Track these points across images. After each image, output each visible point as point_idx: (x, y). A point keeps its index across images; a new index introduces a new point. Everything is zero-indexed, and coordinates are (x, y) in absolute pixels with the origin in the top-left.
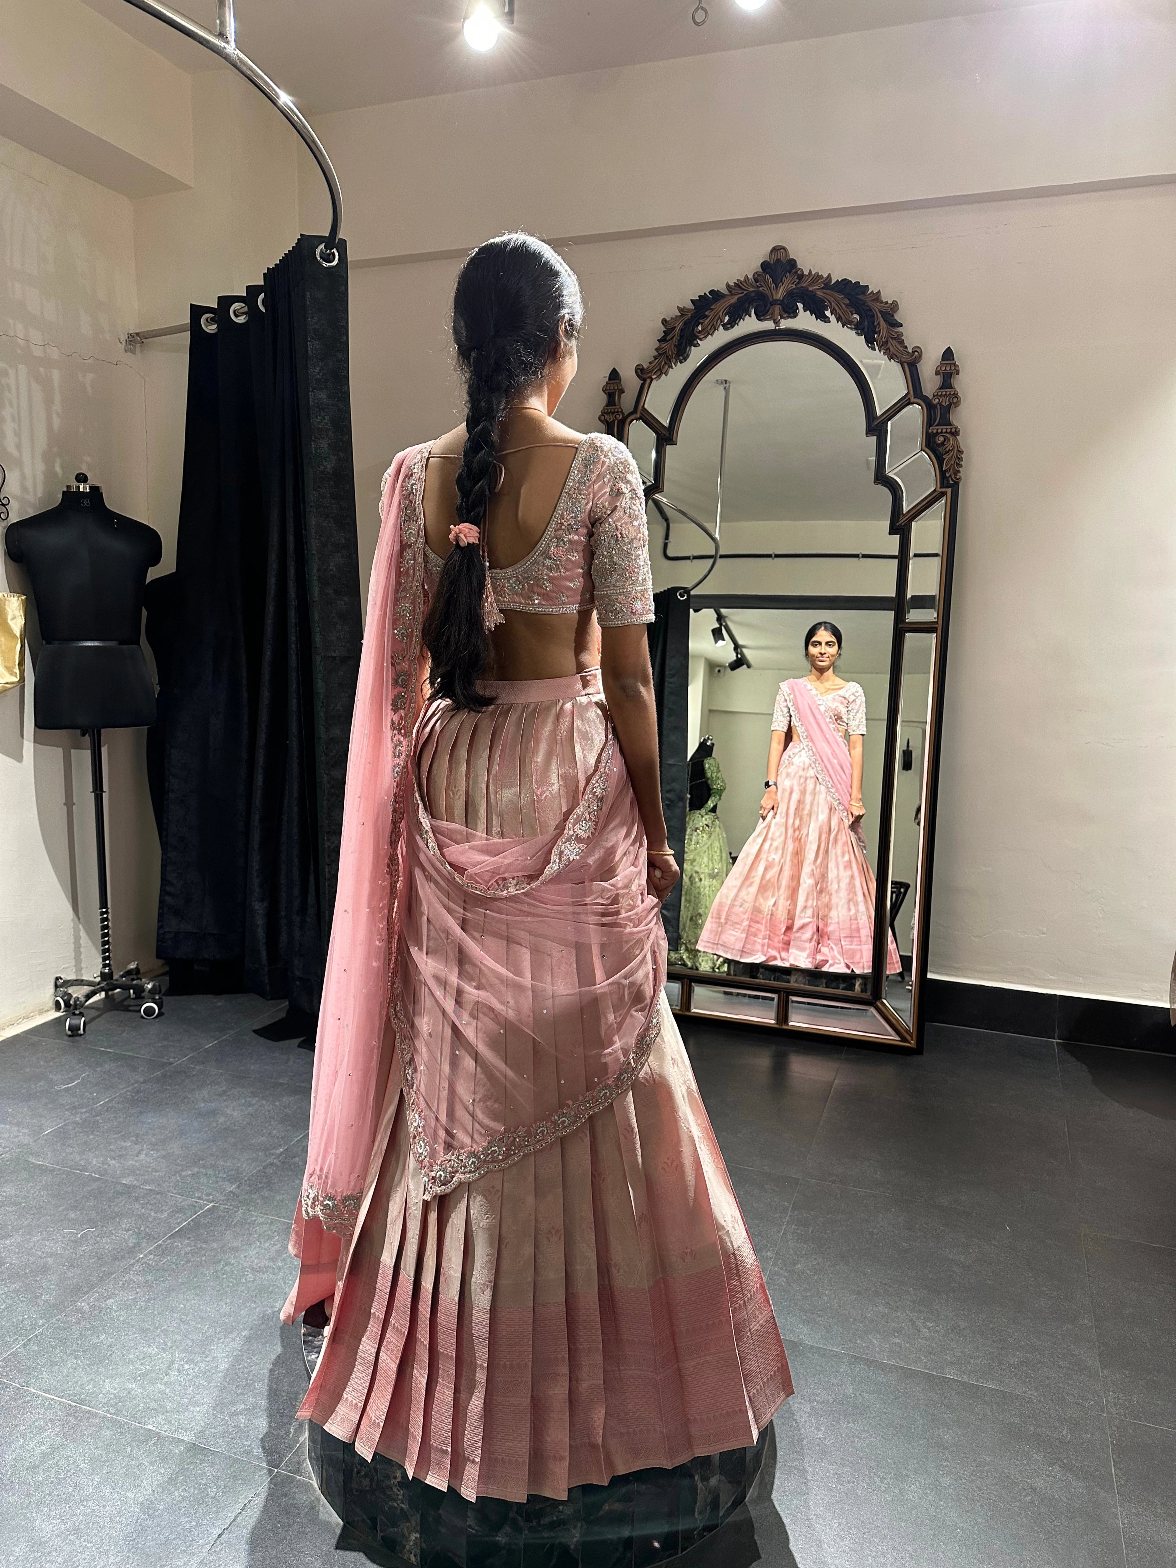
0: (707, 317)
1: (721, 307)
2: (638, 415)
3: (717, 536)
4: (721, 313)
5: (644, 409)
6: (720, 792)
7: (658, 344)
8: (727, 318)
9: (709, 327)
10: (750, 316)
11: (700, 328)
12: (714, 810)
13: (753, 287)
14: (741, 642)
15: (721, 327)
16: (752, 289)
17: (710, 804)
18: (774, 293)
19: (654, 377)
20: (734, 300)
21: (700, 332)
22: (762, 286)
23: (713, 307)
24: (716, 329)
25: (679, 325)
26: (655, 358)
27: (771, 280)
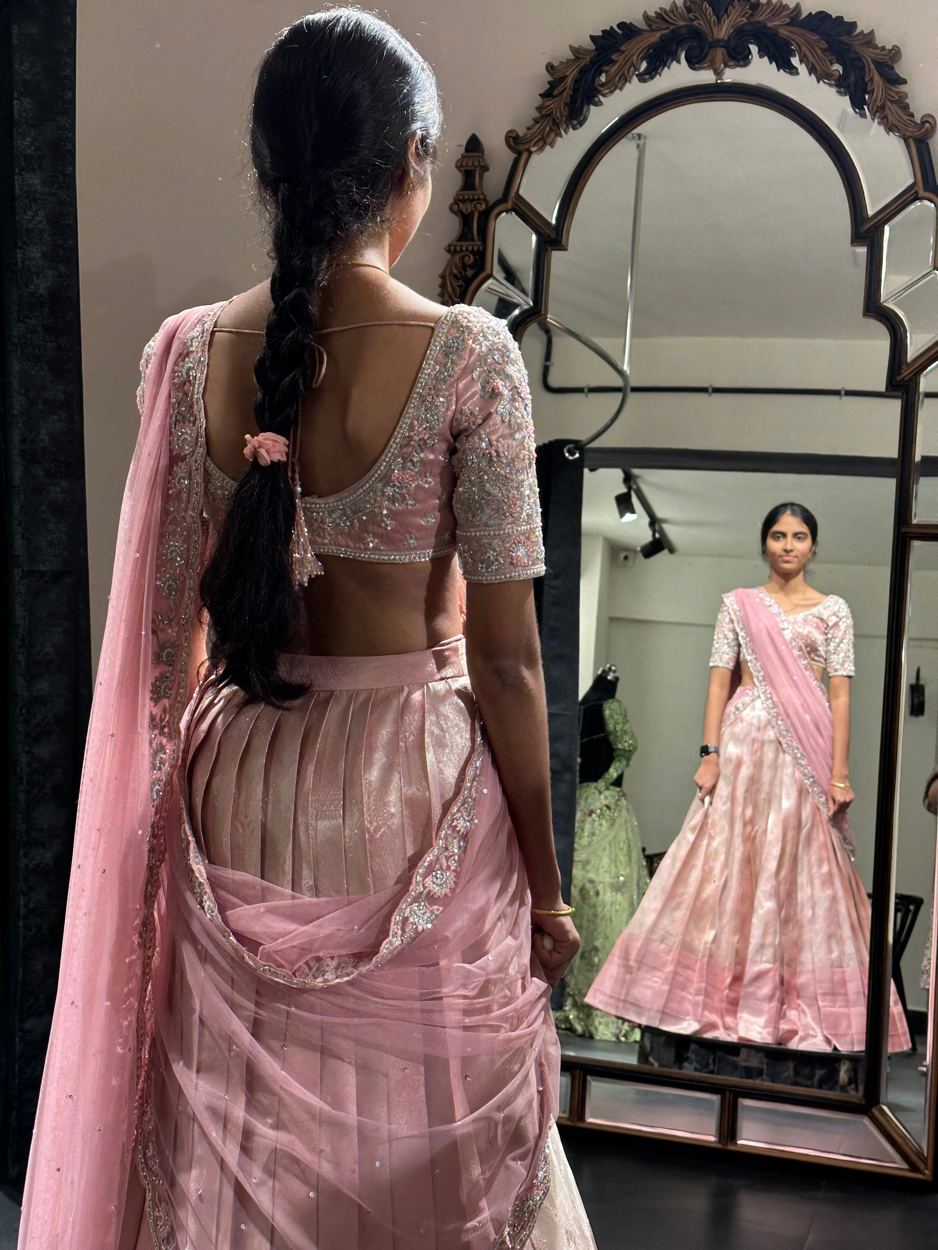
0: (613, 62)
1: (636, 47)
2: (510, 205)
3: (626, 368)
4: (635, 58)
5: (519, 197)
6: (628, 755)
7: (539, 101)
8: (644, 65)
9: (617, 78)
10: (679, 62)
11: (603, 78)
12: (618, 782)
13: (683, 18)
14: (660, 513)
15: (635, 79)
16: (681, 23)
17: (613, 773)
18: (715, 29)
19: (533, 149)
20: (655, 37)
21: (603, 85)
22: (697, 19)
23: (622, 48)
24: (626, 79)
25: (572, 74)
26: (536, 121)
27: (710, 10)
